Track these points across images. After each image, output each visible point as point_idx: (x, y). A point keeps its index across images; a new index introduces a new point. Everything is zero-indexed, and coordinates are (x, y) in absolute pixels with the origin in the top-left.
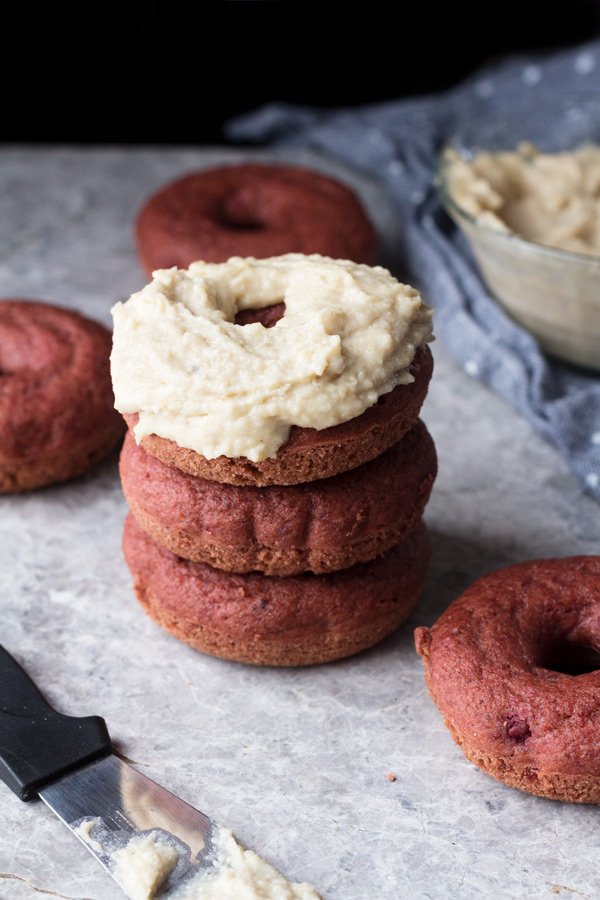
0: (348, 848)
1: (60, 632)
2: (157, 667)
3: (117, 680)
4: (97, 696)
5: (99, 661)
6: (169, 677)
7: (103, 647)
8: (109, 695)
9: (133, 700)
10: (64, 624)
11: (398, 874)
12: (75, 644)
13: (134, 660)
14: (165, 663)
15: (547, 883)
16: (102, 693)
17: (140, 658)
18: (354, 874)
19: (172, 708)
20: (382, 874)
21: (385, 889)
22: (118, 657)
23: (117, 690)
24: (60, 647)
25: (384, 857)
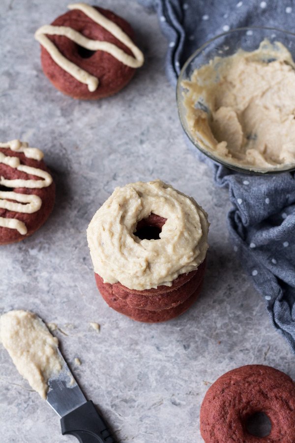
0: (140, 370)
1: (35, 271)
2: (70, 287)
3: (58, 295)
4: (52, 304)
5: (51, 285)
6: (75, 292)
7: (51, 277)
8: (55, 302)
9: (64, 304)
10: (36, 267)
11: (156, 380)
12: (41, 277)
13: (62, 284)
14: (73, 284)
15: (203, 381)
16: (53, 301)
17: (64, 283)
18: (143, 381)
19: (78, 307)
20: (151, 381)
21: (152, 387)
22: (57, 283)
23: (58, 300)
24: (36, 279)
25: (152, 373)
